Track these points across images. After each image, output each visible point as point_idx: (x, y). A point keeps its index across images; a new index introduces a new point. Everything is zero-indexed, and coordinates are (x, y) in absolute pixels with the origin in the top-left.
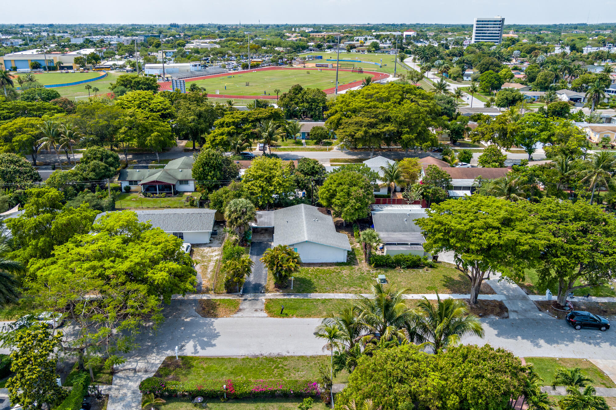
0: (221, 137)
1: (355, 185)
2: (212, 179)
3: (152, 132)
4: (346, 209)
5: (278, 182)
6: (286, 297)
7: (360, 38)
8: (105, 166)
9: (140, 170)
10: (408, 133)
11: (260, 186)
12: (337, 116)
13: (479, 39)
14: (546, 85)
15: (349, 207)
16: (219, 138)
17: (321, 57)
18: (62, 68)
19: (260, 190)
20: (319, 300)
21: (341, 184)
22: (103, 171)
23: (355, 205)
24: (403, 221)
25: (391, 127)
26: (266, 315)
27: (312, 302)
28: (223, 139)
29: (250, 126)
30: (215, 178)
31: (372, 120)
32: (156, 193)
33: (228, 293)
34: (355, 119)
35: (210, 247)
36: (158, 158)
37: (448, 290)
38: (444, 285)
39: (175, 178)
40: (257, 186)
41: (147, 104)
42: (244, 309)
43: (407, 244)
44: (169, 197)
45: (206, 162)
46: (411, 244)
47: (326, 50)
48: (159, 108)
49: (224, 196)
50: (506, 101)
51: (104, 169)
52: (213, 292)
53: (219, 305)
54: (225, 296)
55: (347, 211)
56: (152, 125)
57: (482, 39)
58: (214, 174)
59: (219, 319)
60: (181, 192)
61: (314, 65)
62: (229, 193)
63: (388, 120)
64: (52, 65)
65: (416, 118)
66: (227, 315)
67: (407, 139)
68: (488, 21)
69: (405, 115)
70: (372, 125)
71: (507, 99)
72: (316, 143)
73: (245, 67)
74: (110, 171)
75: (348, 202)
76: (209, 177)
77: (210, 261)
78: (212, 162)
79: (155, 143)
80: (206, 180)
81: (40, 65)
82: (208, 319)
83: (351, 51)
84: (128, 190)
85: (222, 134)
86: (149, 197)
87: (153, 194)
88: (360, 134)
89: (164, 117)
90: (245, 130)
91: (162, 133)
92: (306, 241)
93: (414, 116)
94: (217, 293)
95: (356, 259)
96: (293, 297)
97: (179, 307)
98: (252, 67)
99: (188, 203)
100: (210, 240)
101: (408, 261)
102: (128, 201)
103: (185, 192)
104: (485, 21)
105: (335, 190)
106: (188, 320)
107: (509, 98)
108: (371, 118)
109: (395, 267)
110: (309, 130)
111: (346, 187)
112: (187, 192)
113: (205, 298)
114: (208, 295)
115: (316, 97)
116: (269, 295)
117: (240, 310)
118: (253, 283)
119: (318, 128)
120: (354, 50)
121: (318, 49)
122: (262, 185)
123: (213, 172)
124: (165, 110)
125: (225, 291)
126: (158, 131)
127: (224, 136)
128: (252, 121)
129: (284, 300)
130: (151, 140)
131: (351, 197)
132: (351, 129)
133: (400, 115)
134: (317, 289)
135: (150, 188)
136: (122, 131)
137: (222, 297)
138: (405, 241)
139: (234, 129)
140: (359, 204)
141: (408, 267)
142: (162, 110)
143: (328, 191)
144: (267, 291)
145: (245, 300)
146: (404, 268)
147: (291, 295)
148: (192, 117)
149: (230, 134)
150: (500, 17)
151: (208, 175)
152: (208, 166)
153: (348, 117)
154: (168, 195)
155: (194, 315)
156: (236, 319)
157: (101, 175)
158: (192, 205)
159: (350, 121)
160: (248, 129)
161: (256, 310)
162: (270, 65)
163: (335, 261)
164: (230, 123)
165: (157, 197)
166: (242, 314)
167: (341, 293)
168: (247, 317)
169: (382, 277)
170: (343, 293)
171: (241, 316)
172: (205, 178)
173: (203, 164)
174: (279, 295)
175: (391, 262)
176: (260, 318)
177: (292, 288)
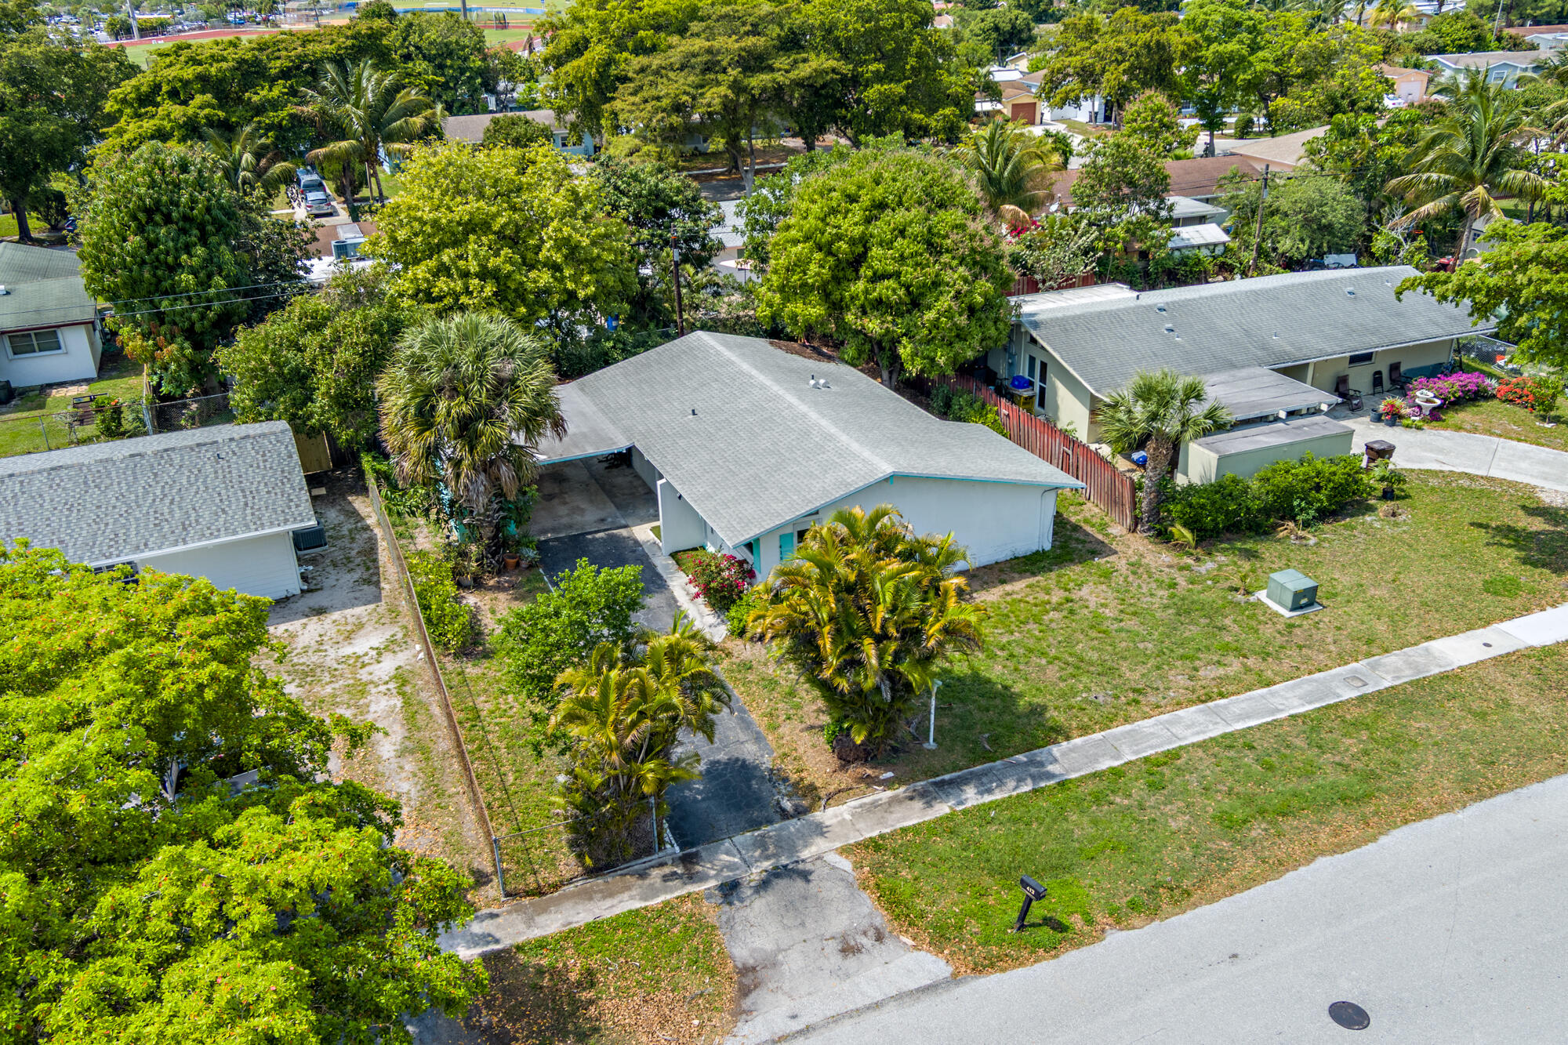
2: (205, 284)
4: (930, 315)
5: (567, 243)
6: (942, 809)
10: (879, 78)
11: (484, 274)
12: (598, 51)
15: (945, 302)
20: (1116, 773)
21: (881, 206)
24: (1163, 335)
25: (816, 63)
26: (932, 965)
27: (1098, 799)
30: (218, 280)
31: (750, 41)
33: (591, 873)
34: (680, 47)
35: (320, 611)
38: (1528, 563)
40: (465, 275)
42: (771, 964)
43: (1263, 420)
45: (156, 204)
46: (1291, 414)
49: (312, 341)
50: (994, 35)
52: (493, 890)
53: (589, 978)
54: (587, 895)
55: (935, 324)
58: (209, 260)
60: (32, 389)
62: (340, 321)
63: (792, 42)
67: (884, 98)
70: (753, 62)
71: (996, 28)
75: (937, 284)
76: (186, 278)
77: (360, 690)
78: (184, 199)
80: (172, 291)
88: (715, 96)
90: (260, 110)
92: (890, 478)
94: (527, 892)
95: (1076, 528)
96: (972, 797)
99: (91, 429)
100: (304, 578)
101: (1317, 489)
103: (51, 386)
105: (864, 242)
107: (1002, 25)
108: (742, 35)
109: (1274, 527)
111: (914, 213)
112: (60, 385)
114: (481, 927)
115: (453, 38)
117: (749, 978)
122: (493, 263)
123: (199, 251)
125: (567, 864)
128: (285, 74)
129: (947, 826)
131: (946, 258)
132: (676, 86)
133: (844, 17)
134: (1054, 716)
137: (581, 915)
138: (1251, 407)
139: (209, 105)
140: (985, 285)
141: (1324, 515)
143: (826, 248)
145: (730, 890)
146: (1306, 525)
147: (957, 784)
149: (197, 131)
151: (177, 266)
152: (168, 219)
153: (641, 49)
158: (114, 430)
159: (656, 61)
160: (275, 105)
161: (848, 948)
162: (201, 28)
163: (1003, 555)
166: (785, 1006)
167: (1179, 705)
168: (836, 1019)
169: (1294, 580)
170: (1191, 703)
171: (796, 1026)
172: (167, 284)
173: (142, 216)
174: (893, 801)
175: (1256, 505)
176: (928, 1002)
177: (931, 744)
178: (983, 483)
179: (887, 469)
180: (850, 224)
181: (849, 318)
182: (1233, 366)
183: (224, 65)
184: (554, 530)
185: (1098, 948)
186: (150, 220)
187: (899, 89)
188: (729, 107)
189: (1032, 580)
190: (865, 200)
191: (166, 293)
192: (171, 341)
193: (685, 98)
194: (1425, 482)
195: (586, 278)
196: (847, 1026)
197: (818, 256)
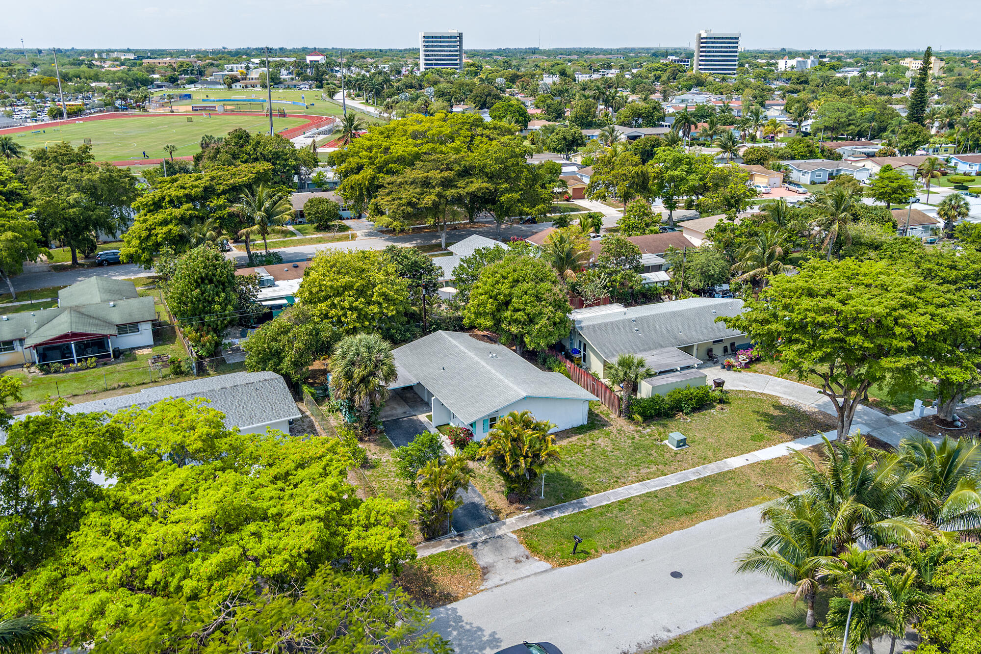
0: (165, 229)
1: (541, 280)
4: (538, 326)
5: (384, 294)
6: (547, 518)
7: (235, 66)
9: (10, 315)
10: (507, 191)
11: (352, 309)
12: (368, 172)
13: (431, 64)
14: (590, 119)
15: (544, 321)
16: (161, 231)
17: (189, 97)
20: (608, 506)
21: (517, 281)
23: (555, 316)
24: (634, 333)
25: (477, 185)
26: (546, 565)
27: (601, 514)
29: (221, 201)
30: (229, 307)
31: (446, 174)
32: (73, 361)
33: (427, 540)
34: (411, 174)
36: (12, 289)
37: (784, 434)
38: (770, 428)
39: (108, 323)
40: (343, 309)
42: (492, 566)
43: (672, 371)
44: (105, 364)
45: (206, 275)
46: (682, 369)
47: (187, 86)
49: (283, 338)
53: (430, 570)
54: (427, 547)
55: (540, 330)
57: (435, 64)
60: (126, 350)
61: (190, 108)
62: (295, 330)
63: (466, 172)
66: (473, 589)
67: (509, 200)
68: (441, 37)
69: (498, 160)
70: (447, 183)
71: (565, 139)
72: (319, 229)
73: (57, 114)
75: (540, 313)
76: (217, 307)
79: (10, 255)
80: (210, 312)
82: (442, 610)
83: (233, 86)
85: (165, 223)
86: (56, 372)
87: (65, 363)
88: (428, 200)
90: (214, 210)
91: (22, 232)
92: (524, 398)
95: (597, 415)
96: (557, 515)
98: (70, 115)
99: (166, 371)
101: (691, 399)
103: (134, 349)
104: (436, 37)
105: (510, 295)
108: (441, 170)
109: (674, 415)
110: (301, 207)
111: (530, 284)
112: (139, 348)
116: (513, 523)
117: (485, 571)
119: (321, 201)
120: (238, 84)
121: (171, 85)
122: (355, 304)
123: (223, 295)
125: (418, 537)
127: (170, 226)
128: (224, 192)
129: (549, 524)
131: (543, 303)
132: (408, 194)
133: (489, 162)
134: (588, 487)
135: (49, 353)
137: (427, 552)
138: (667, 365)
139: (190, 209)
141: (694, 410)
143: (494, 298)
144: (500, 514)
145: (475, 545)
146: (687, 414)
147: (552, 510)
148: (74, 196)
149: (183, 220)
150: (455, 31)
151: (213, 302)
153: (391, 172)
154: (103, 360)
156: (494, 591)
158: (179, 373)
159: (398, 179)
160: (221, 207)
161: (518, 561)
162: (101, 111)
163: (568, 427)
164: (178, 198)
165: (76, 370)
166: (498, 577)
167: (632, 482)
168: (515, 580)
169: (677, 436)
170: (637, 482)
171: (502, 582)
172: (207, 309)
173: (199, 280)
174: (530, 516)
175: (667, 406)
176: (544, 575)
177: (543, 497)
178: (560, 399)
179: (525, 395)
180: (504, 288)
181: (503, 326)
182: (662, 347)
183: (198, 190)
184: (386, 417)
185: (599, 559)
186: (203, 282)
187: (517, 196)
188: (436, 205)
189: (580, 436)
190: (510, 279)
191: (207, 313)
192: (208, 333)
193: (414, 200)
194: (737, 395)
195: (392, 308)
196: (519, 582)
197: (491, 300)
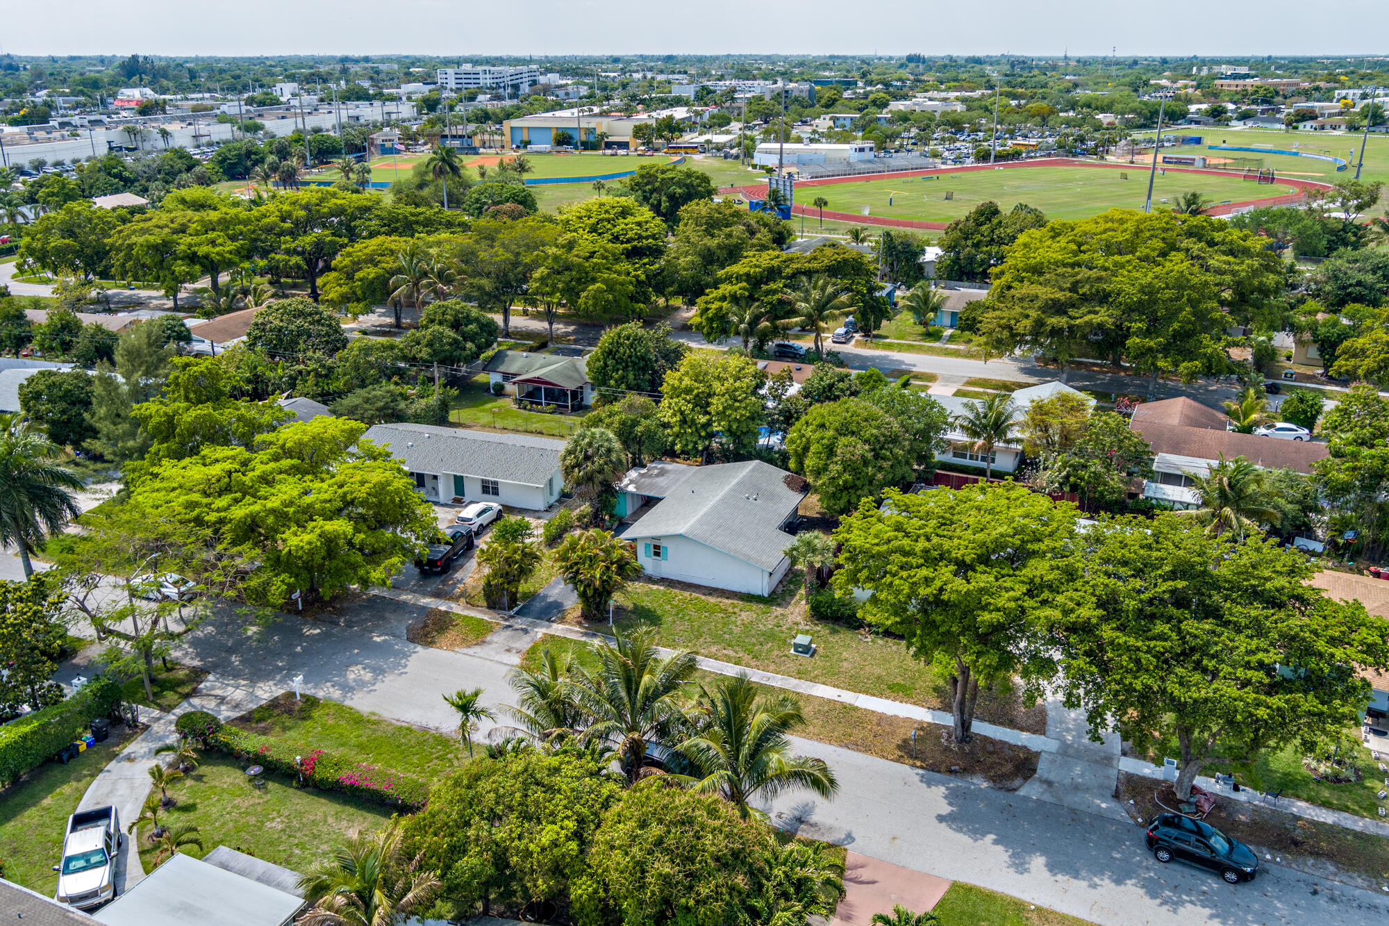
1: (853, 433)
2: (618, 386)
3: (594, 280)
6: (583, 639)
8: (455, 339)
10: (1142, 333)
16: (716, 305)
17: (1198, 141)
18: (609, 145)
19: (678, 418)
21: (824, 426)
22: (447, 347)
23: (839, 477)
26: (515, 661)
28: (721, 308)
29: (781, 285)
31: (1059, 295)
32: (538, 404)
33: (489, 607)
37: (935, 701)
38: (936, 689)
41: (609, 226)
42: (490, 643)
44: (561, 413)
45: (611, 351)
47: (1234, 123)
48: (630, 234)
51: (451, 344)
52: (465, 600)
53: (456, 625)
56: (598, 269)
59: (431, 650)
64: (592, 139)
65: (1171, 300)
66: (451, 647)
69: (1142, 290)
73: (984, 157)
74: (464, 349)
76: (612, 382)
78: (622, 350)
79: (595, 305)
81: (571, 138)
82: (412, 646)
83: (1301, 126)
84: (499, 392)
85: (722, 298)
86: (523, 408)
87: (533, 403)
89: (634, 254)
90: (766, 294)
91: (611, 286)
92: (680, 535)
93: (1168, 294)
94: (471, 604)
95: (790, 595)
97: (387, 615)
98: (1000, 157)
100: (550, 506)
102: (484, 411)
106: (378, 639)
108: (1062, 289)
109: (858, 628)
110: (961, 308)
111: (831, 433)
113: (443, 608)
114: (453, 605)
116: (557, 629)
118: (550, 600)
119: (974, 304)
120: (1309, 124)
124: (640, 237)
125: (484, 603)
126: (605, 281)
127: (723, 303)
128: (786, 276)
129: (576, 642)
130: (586, 297)
131: (834, 459)
132: (1013, 312)
133: (1127, 288)
136: (537, 275)
137: (472, 613)
139: (744, 289)
142: (634, 240)
144: (562, 620)
145: (508, 627)
146: (876, 633)
147: (596, 637)
148: (689, 258)
149: (735, 299)
152: (614, 358)
154: (561, 409)
155: (397, 632)
156: (459, 656)
157: (443, 355)
160: (775, 292)
161: (508, 650)
165: (537, 411)
166: (478, 650)
168: (481, 658)
169: (801, 639)
171: (471, 654)
174: (577, 631)
176: (501, 666)
177: (610, 625)
178: (726, 554)
179: (682, 532)
